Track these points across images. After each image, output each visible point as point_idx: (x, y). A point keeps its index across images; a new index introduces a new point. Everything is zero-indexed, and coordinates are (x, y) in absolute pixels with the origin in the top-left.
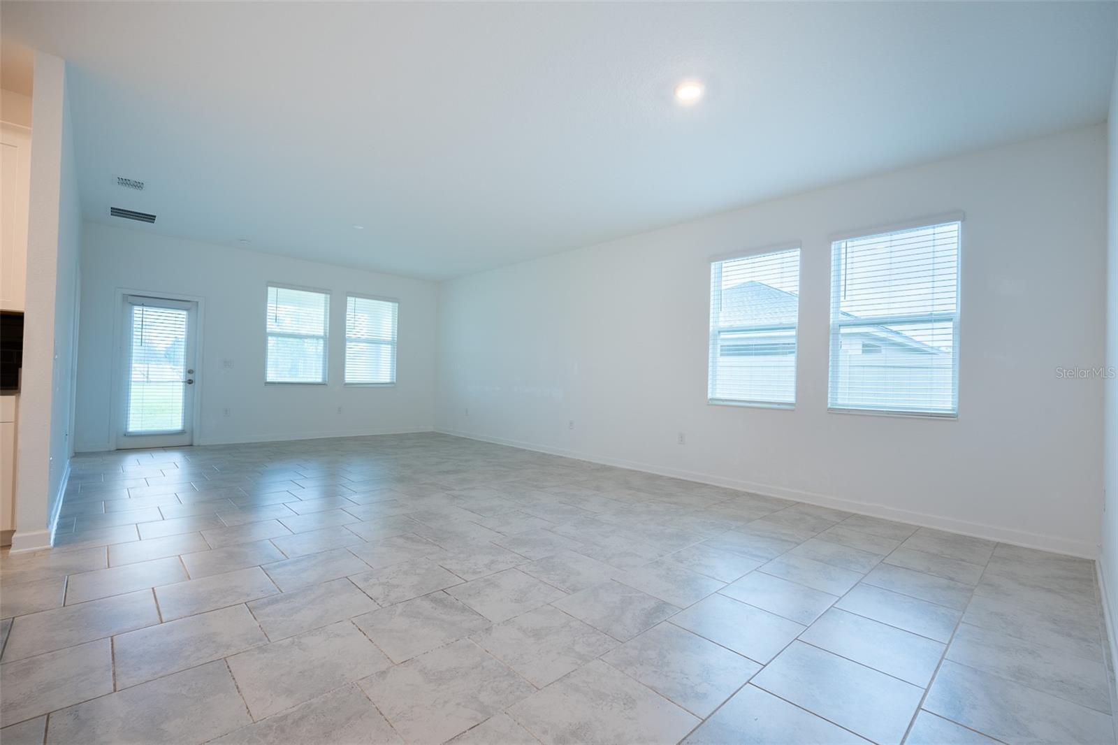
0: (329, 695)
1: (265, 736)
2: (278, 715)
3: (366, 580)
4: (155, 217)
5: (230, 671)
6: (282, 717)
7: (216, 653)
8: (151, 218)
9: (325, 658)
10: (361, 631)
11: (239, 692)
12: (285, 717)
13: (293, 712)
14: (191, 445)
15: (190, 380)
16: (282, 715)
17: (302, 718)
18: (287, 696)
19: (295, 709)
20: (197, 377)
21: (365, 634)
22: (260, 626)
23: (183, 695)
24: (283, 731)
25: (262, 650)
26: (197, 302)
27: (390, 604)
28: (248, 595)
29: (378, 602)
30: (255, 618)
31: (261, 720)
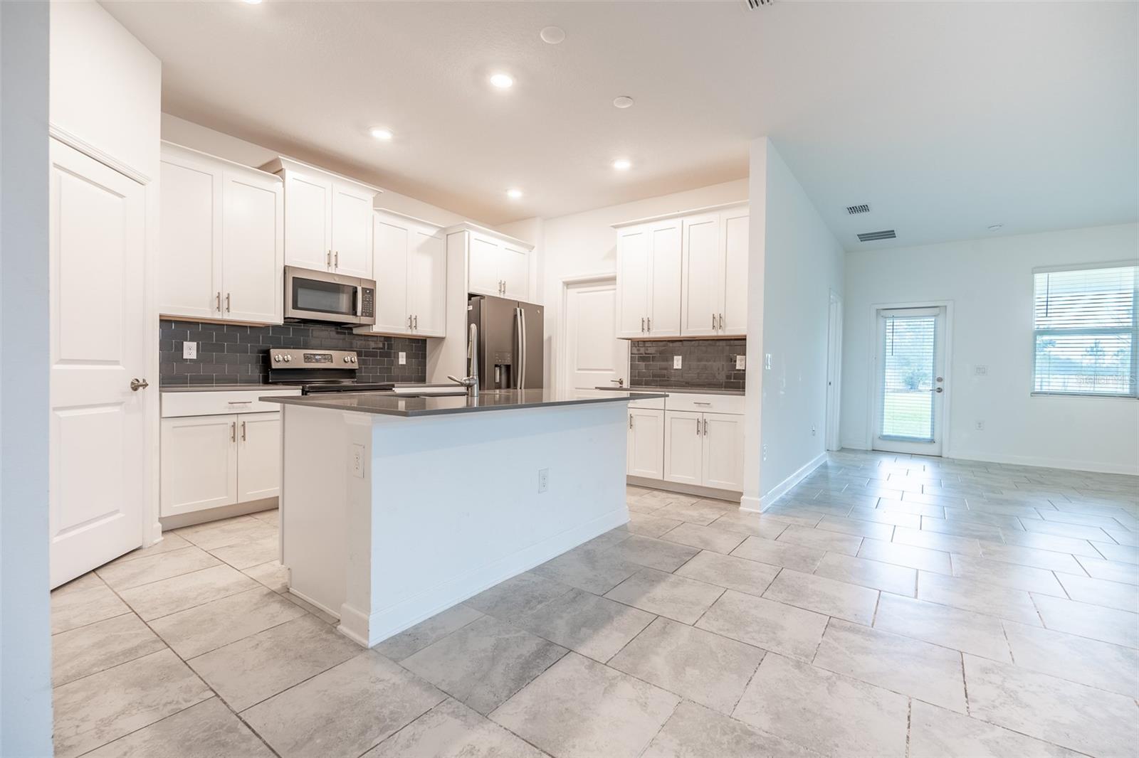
0: (802, 750)
1: (725, 734)
2: (748, 727)
3: (985, 670)
4: (893, 231)
5: (760, 664)
6: (750, 731)
7: (767, 643)
8: (890, 234)
9: (839, 715)
10: (909, 720)
11: (747, 684)
12: (751, 734)
13: (761, 736)
14: (941, 456)
15: (939, 389)
16: (752, 730)
17: (761, 747)
18: (771, 719)
19: (766, 735)
20: (945, 385)
21: (909, 727)
22: (819, 644)
23: (717, 657)
24: (738, 743)
25: (798, 665)
26: (946, 307)
27: (985, 719)
28: (840, 611)
29: (971, 705)
30: (823, 635)
31: (735, 719)
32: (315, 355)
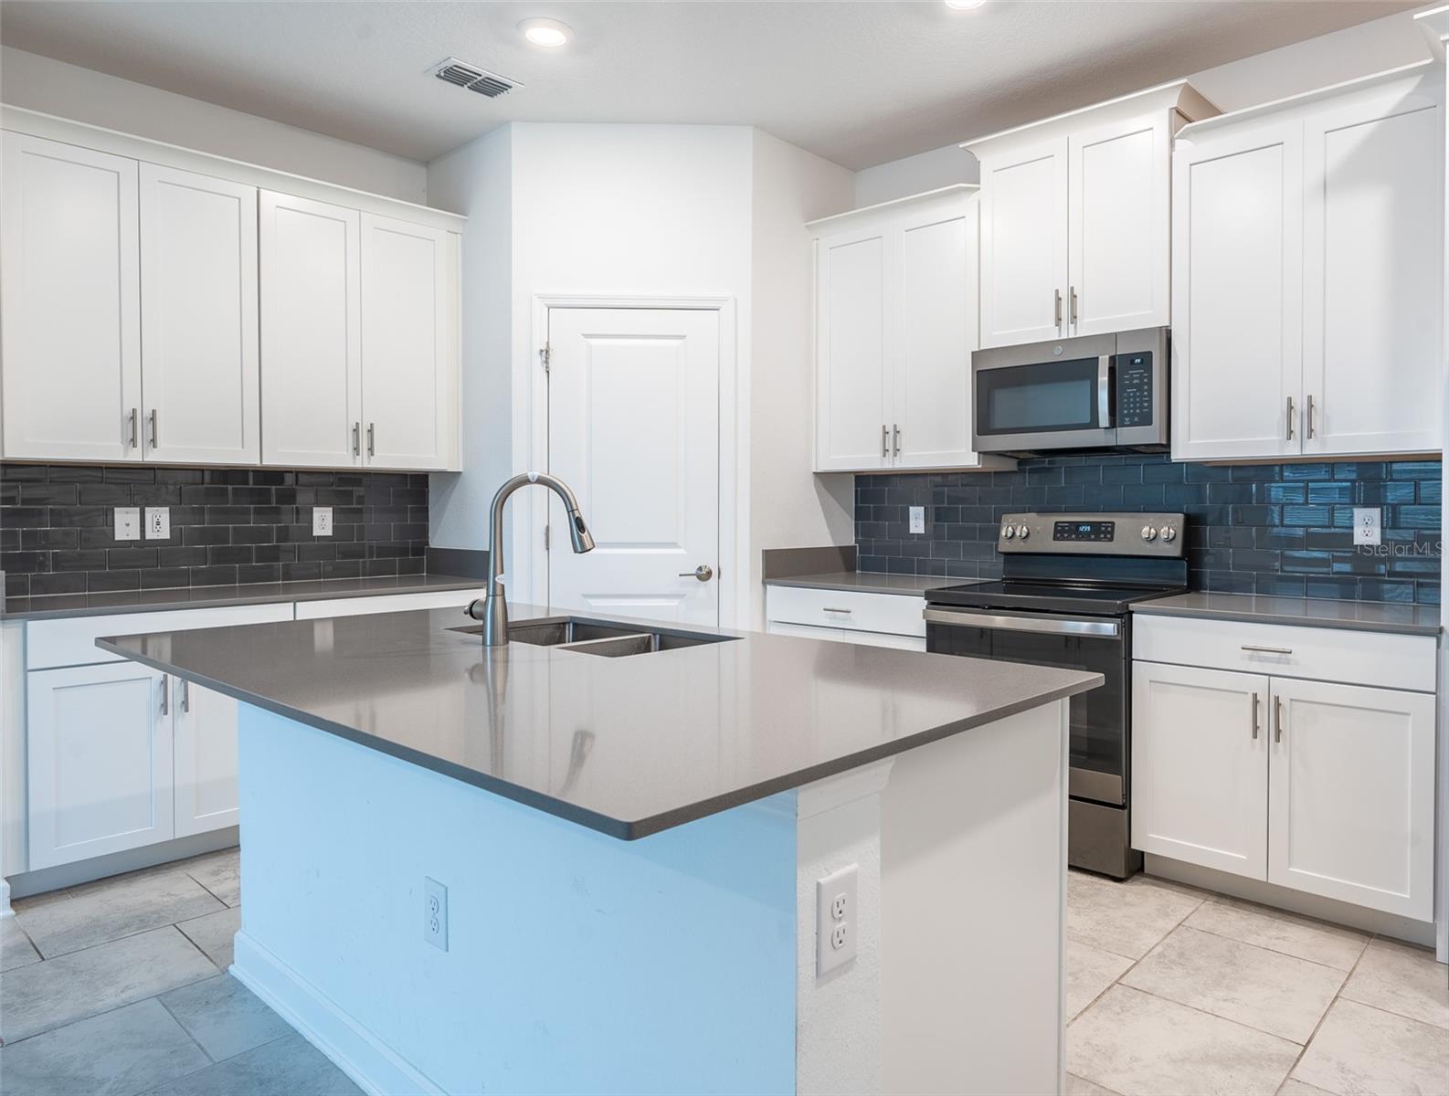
32: (1079, 524)
